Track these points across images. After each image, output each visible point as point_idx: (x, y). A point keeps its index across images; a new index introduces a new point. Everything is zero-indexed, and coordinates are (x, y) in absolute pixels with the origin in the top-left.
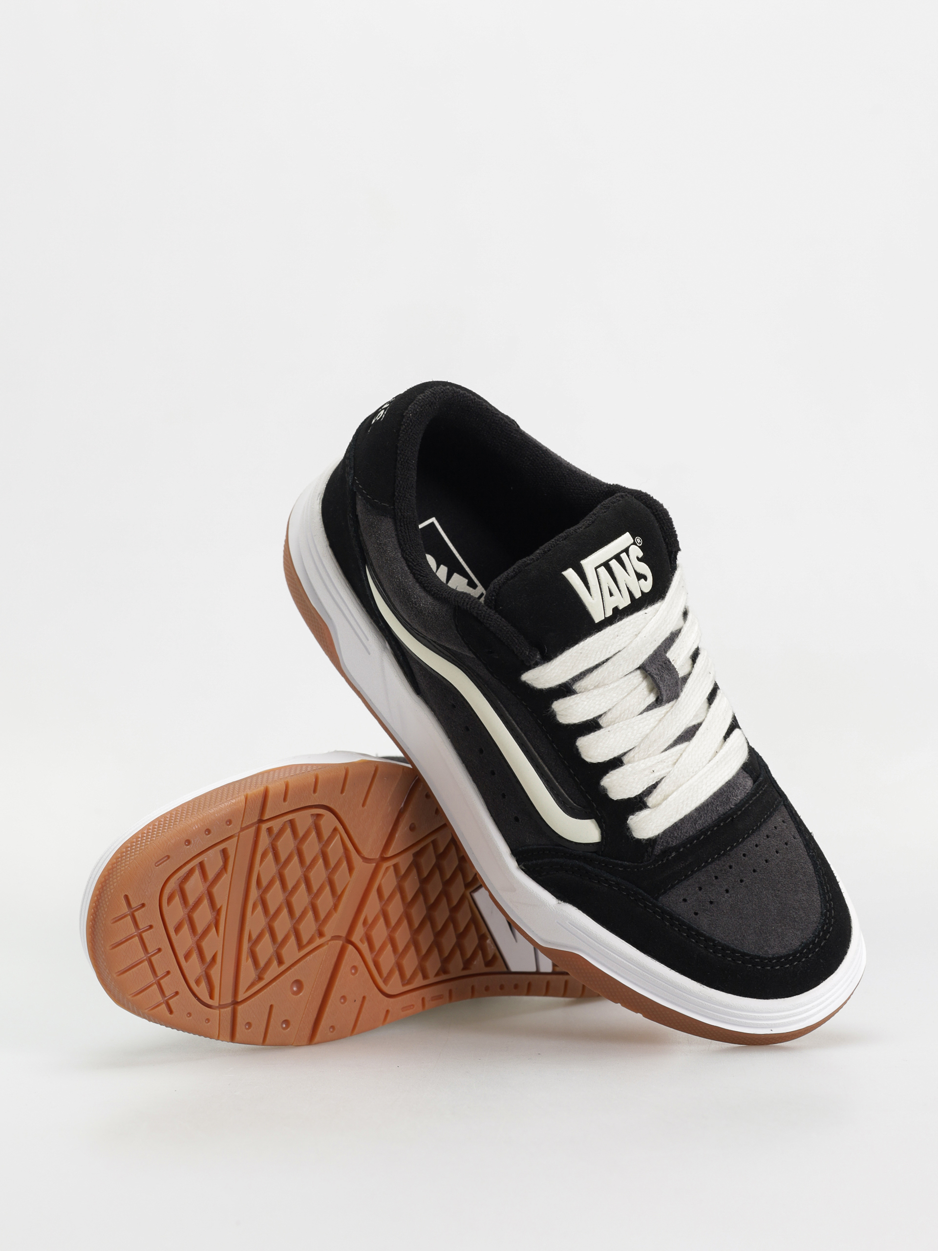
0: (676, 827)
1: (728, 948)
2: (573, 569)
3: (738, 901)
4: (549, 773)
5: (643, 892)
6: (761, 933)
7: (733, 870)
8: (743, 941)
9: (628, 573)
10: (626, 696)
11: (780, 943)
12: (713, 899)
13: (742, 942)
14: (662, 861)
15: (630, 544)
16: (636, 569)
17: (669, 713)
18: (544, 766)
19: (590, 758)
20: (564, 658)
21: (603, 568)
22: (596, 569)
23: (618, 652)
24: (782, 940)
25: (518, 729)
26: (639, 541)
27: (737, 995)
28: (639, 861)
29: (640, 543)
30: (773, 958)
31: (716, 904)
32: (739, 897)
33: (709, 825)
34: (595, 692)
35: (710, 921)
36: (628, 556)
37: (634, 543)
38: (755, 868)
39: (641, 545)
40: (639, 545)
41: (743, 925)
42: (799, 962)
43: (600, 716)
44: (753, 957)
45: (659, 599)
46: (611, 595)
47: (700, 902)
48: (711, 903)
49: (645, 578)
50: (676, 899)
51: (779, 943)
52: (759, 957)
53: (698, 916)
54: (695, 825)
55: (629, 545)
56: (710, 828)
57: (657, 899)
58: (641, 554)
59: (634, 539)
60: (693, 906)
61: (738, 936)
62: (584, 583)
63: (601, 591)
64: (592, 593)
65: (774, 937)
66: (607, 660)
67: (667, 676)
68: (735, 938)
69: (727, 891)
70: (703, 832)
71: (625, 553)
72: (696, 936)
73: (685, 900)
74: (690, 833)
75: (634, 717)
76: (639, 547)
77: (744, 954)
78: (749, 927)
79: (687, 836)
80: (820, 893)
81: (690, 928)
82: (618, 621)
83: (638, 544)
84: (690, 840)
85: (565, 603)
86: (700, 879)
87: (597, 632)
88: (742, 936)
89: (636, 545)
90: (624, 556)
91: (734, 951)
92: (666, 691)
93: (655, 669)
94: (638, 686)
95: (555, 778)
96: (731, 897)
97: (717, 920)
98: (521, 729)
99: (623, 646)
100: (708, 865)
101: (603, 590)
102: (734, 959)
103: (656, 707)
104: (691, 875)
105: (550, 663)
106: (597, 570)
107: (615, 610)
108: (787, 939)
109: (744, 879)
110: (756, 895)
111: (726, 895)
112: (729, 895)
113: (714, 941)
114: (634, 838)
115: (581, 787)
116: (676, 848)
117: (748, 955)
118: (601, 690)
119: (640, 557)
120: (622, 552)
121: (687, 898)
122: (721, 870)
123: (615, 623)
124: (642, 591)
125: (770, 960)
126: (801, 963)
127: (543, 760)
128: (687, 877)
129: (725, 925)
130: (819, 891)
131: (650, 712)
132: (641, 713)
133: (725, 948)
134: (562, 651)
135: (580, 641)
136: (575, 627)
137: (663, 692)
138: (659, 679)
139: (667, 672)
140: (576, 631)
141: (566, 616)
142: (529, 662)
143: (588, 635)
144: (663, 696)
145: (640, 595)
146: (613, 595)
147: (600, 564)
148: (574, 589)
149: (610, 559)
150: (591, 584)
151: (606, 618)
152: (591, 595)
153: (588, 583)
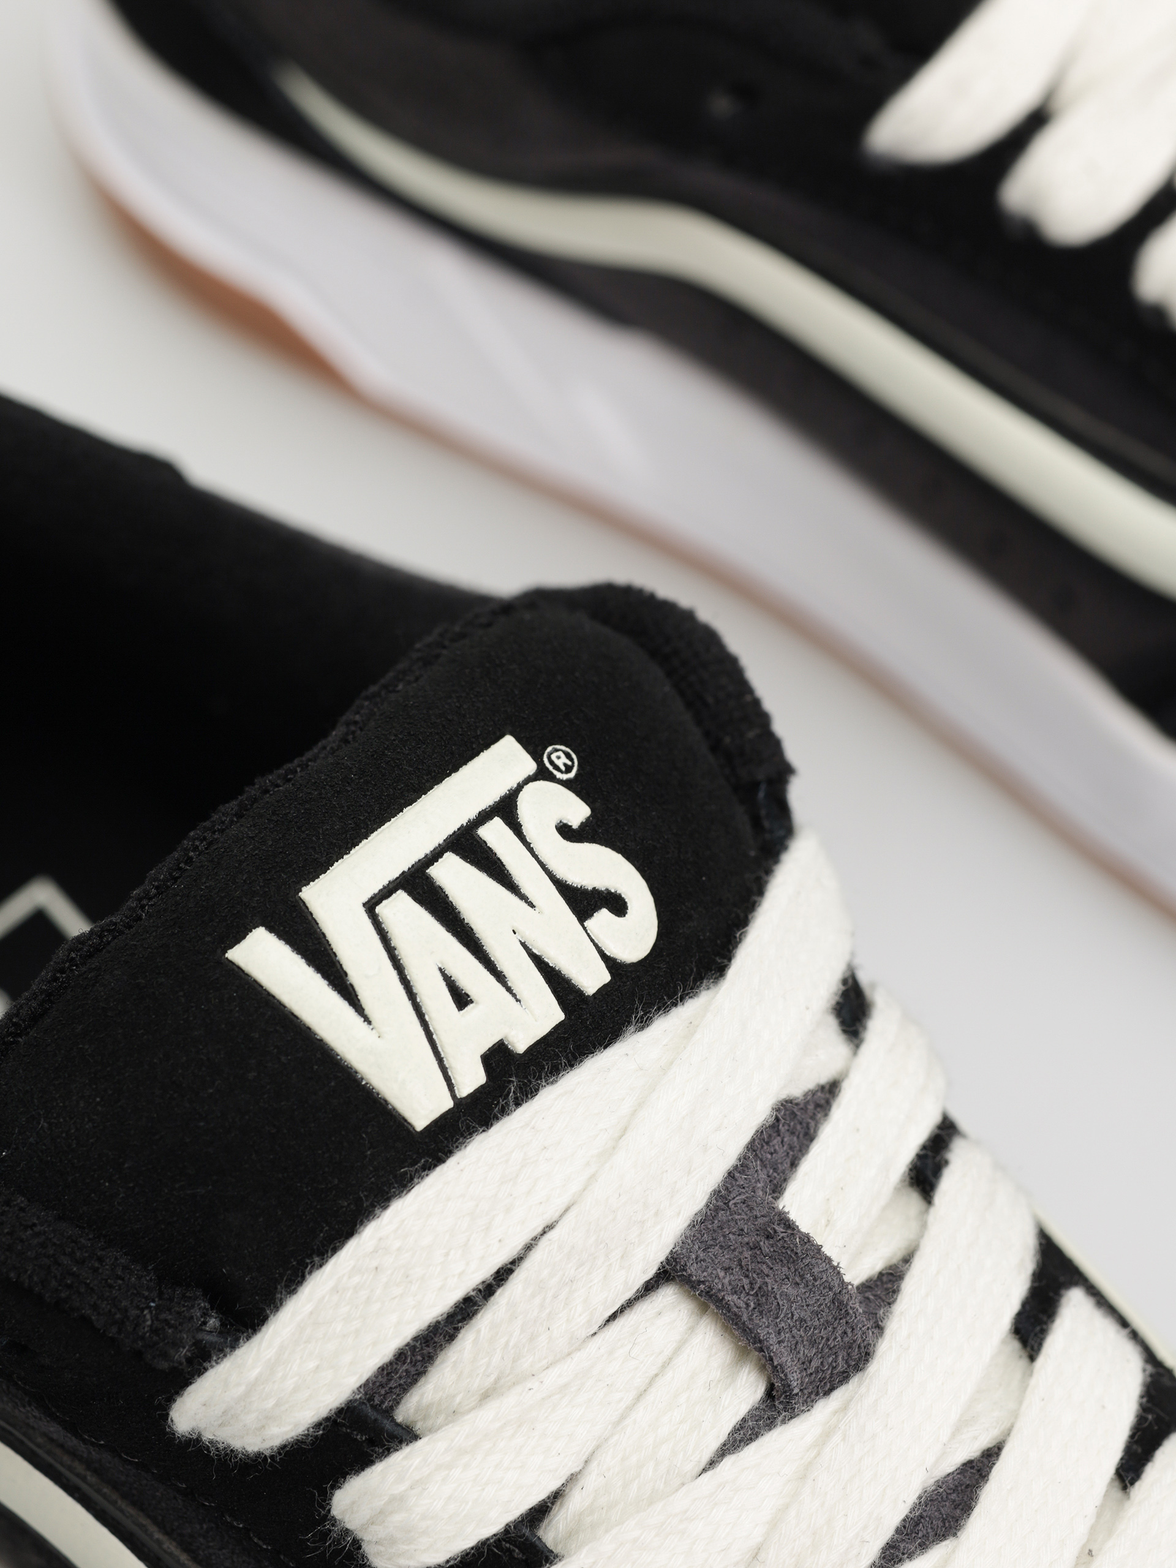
2: (271, 929)
9: (523, 897)
10: (631, 1408)
15: (521, 778)
16: (562, 873)
17: (837, 1438)
20: (309, 1307)
21: (401, 898)
22: (371, 906)
23: (544, 1233)
26: (561, 761)
29: (568, 769)
34: (487, 1416)
36: (516, 828)
37: (543, 774)
39: (572, 775)
40: (564, 777)
43: (539, 1513)
45: (702, 979)
46: (461, 999)
49: (617, 905)
55: (514, 784)
58: (577, 812)
59: (537, 756)
62: (325, 976)
63: (411, 995)
64: (368, 1011)
66: (503, 1275)
67: (788, 1289)
71: (497, 823)
75: (683, 1484)
76: (567, 784)
82: (518, 1104)
83: (559, 775)
85: (252, 1075)
87: (429, 1167)
89: (551, 778)
90: (495, 834)
92: (794, 1349)
93: (727, 1269)
94: (677, 1350)
99: (558, 1205)
101: (419, 987)
103: (770, 1425)
105: (257, 1339)
106: (378, 909)
107: (496, 1058)
118: (507, 1405)
119: (575, 822)
120: (484, 817)
123: (504, 1111)
124: (611, 963)
131: (751, 1453)
132: (712, 1464)
134: (294, 1280)
135: (362, 1223)
136: (326, 1169)
137: (784, 1359)
138: (748, 1305)
139: (785, 1269)
140: (336, 1181)
141: (274, 1131)
142: (165, 1355)
143: (391, 1186)
144: (786, 1375)
145: (606, 977)
146: (472, 1002)
147: (387, 892)
148: (285, 1007)
149: (435, 856)
150: (356, 976)
151: (459, 1103)
152: (367, 1020)
153: (346, 974)
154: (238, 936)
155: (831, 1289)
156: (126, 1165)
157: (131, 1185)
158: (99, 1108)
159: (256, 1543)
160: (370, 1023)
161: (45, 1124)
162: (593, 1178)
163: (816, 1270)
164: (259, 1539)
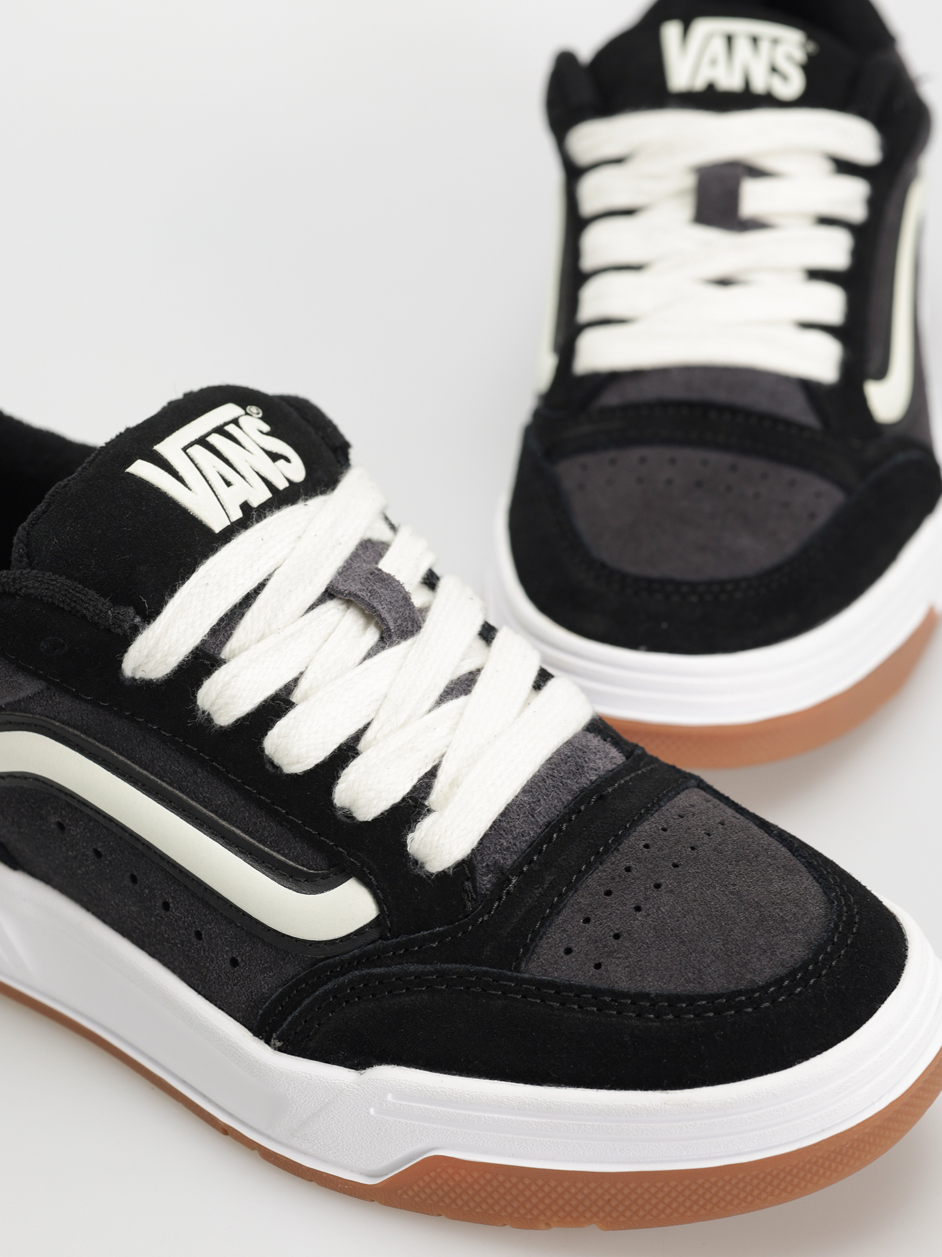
0: (497, 829)
1: (678, 998)
3: (664, 918)
4: (247, 838)
5: (489, 969)
6: (729, 956)
7: (634, 872)
8: (702, 979)
9: (247, 450)
10: (322, 644)
11: (771, 960)
12: (617, 929)
13: (702, 981)
14: (500, 899)
15: (238, 414)
16: (263, 447)
18: (234, 829)
19: (298, 762)
21: (197, 447)
22: (185, 449)
23: (276, 569)
24: (772, 954)
25: (164, 785)
26: (255, 411)
27: (734, 1081)
28: (460, 917)
29: (258, 413)
30: (769, 985)
31: (625, 935)
32: (664, 910)
33: (560, 812)
34: (261, 647)
35: (628, 967)
36: (241, 429)
37: (248, 414)
38: (675, 861)
39: (260, 416)
40: (257, 416)
41: (691, 953)
42: (818, 977)
43: (287, 687)
44: (731, 996)
45: (325, 491)
46: (229, 484)
47: (597, 941)
48: (617, 936)
49: (288, 460)
50: (552, 955)
51: (769, 962)
52: (740, 993)
53: (603, 968)
54: (533, 816)
55: (236, 416)
56: (564, 818)
57: (517, 969)
58: (265, 427)
59: (244, 409)
60: (587, 955)
61: (690, 975)
62: (169, 474)
63: (207, 481)
65: (757, 954)
66: (261, 586)
68: (685, 979)
69: (638, 909)
70: (552, 826)
71: (233, 426)
72: (613, 1003)
73: (568, 951)
74: (529, 834)
75: (349, 671)
76: (258, 418)
77: (712, 998)
78: (704, 953)
79: (526, 841)
80: (815, 878)
81: (597, 993)
82: (257, 522)
83: (255, 415)
84: (535, 847)
86: (579, 903)
87: (223, 545)
88: (697, 972)
89: (252, 416)
90: (232, 429)
91: (691, 999)
92: (393, 620)
93: (356, 585)
94: (339, 623)
95: (259, 842)
96: (649, 915)
97: (640, 961)
98: (170, 784)
100: (583, 876)
101: (209, 478)
102: (697, 1012)
103: (384, 648)
104: (560, 901)
105: (158, 619)
106: (188, 450)
107: (245, 507)
108: (781, 950)
109: (662, 881)
110: (695, 901)
111: (638, 914)
112: (643, 913)
113: (646, 996)
114: (432, 874)
115: (307, 828)
116: (516, 869)
117: (720, 996)
119: (265, 430)
120: (227, 424)
121: (570, 945)
122: (613, 878)
123: (253, 525)
124: (288, 480)
125: (764, 988)
126: (823, 979)
127: (227, 821)
128: (556, 909)
129: (657, 964)
130: (812, 875)
131: (377, 658)
133: (673, 1000)
134: (173, 591)
135: (198, 567)
136: (180, 546)
137: (386, 615)
138: (367, 595)
139: (381, 584)
140: (185, 551)
141: (156, 530)
142: (120, 626)
143: (209, 553)
144: (387, 623)
145: (287, 484)
146: (232, 485)
147: (191, 445)
148: (154, 485)
149: (209, 434)
150: (182, 472)
151: (232, 523)
152: (189, 489)
153: (178, 472)
154: (131, 462)
155: (401, 593)
156: (94, 550)
157: (97, 558)
158: (80, 529)
159: (163, 734)
160: (191, 490)
161: (57, 541)
162: (294, 548)
163: (394, 585)
164: (165, 732)
